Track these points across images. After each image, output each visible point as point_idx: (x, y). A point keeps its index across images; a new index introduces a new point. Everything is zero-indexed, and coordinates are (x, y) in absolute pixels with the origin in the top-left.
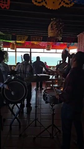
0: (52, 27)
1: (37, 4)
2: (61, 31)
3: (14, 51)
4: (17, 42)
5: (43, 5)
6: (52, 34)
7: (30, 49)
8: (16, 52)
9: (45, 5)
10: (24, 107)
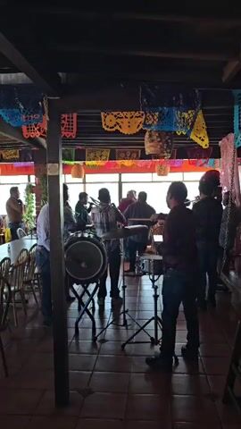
0: (150, 136)
1: (109, 130)
2: (168, 143)
3: (81, 180)
4: (87, 163)
5: (117, 130)
6: (153, 149)
7: (118, 175)
8: (84, 183)
9: (119, 129)
10: (106, 295)
